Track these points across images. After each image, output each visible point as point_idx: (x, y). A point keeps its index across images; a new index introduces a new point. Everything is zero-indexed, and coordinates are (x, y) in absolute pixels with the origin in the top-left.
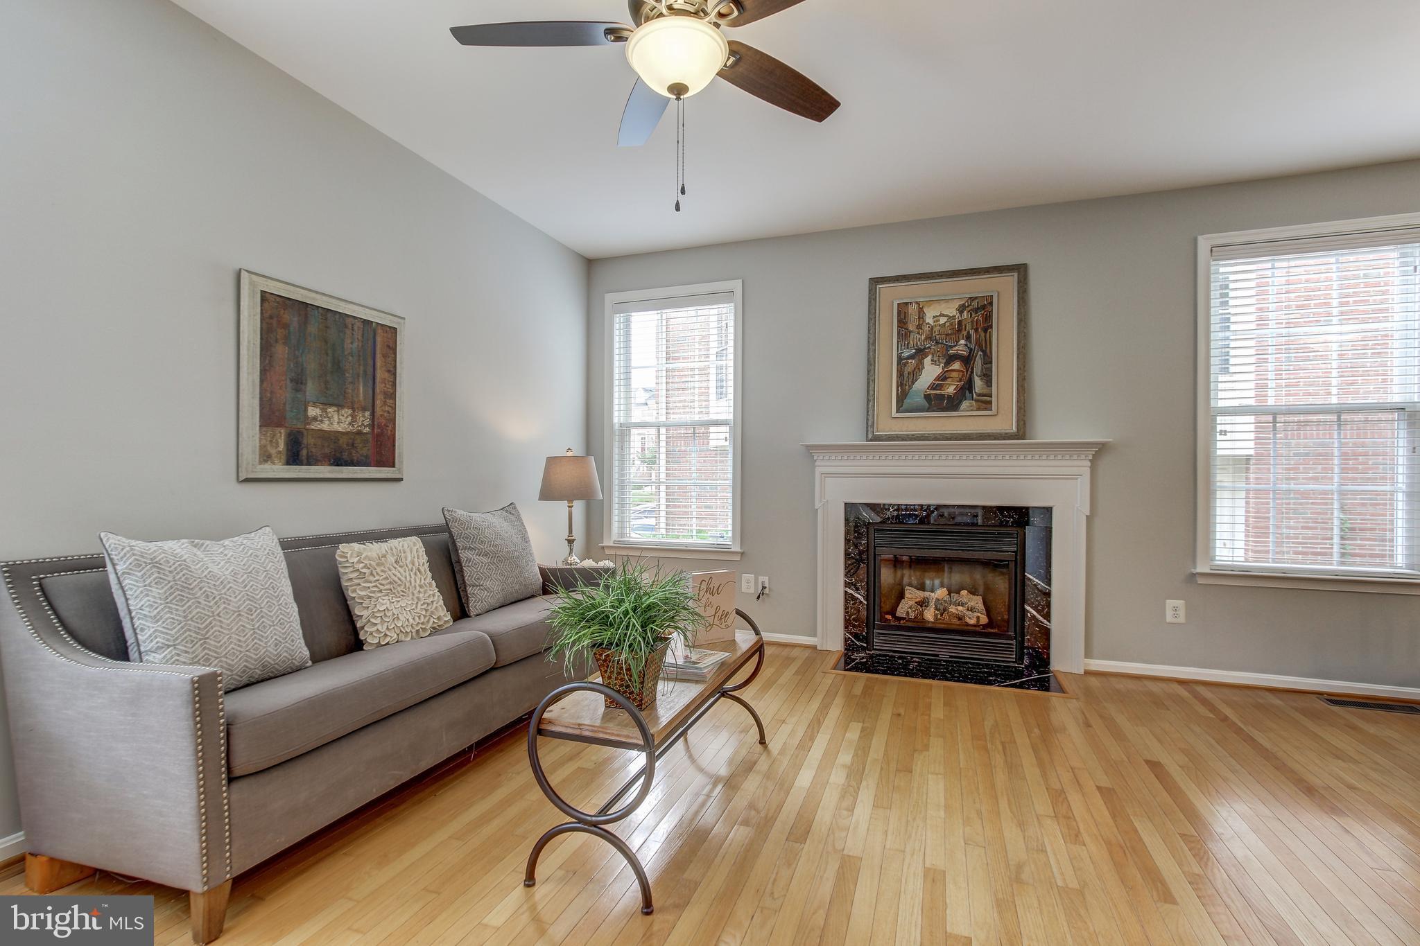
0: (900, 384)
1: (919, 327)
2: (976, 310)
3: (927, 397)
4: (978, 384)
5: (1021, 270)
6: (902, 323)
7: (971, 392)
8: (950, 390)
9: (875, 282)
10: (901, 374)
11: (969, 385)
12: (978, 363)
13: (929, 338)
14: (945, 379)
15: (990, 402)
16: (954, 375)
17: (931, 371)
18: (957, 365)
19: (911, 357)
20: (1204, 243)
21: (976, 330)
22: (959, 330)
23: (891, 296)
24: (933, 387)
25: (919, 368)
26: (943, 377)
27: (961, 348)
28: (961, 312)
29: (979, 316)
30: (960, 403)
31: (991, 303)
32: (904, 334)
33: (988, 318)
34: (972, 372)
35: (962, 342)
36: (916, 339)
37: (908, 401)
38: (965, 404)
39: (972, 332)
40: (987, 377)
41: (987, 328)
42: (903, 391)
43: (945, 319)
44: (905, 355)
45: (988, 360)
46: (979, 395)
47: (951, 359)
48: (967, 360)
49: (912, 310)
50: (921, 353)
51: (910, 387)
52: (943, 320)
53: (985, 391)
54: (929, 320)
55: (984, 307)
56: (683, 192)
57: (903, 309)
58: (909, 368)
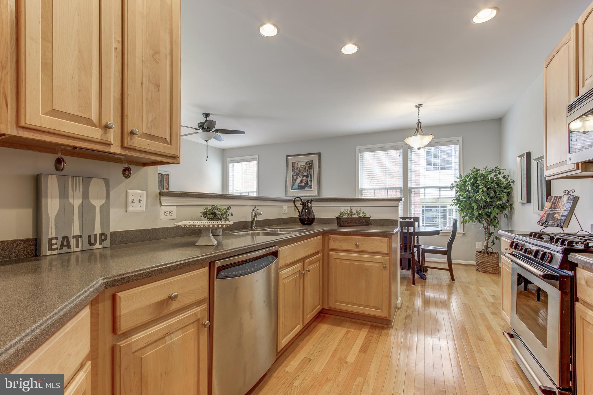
0: (292, 182)
1: (297, 168)
2: (309, 164)
3: (298, 186)
4: (309, 182)
5: (319, 154)
6: (293, 167)
7: (308, 185)
8: (303, 184)
9: (288, 156)
10: (293, 180)
11: (307, 183)
12: (309, 177)
13: (299, 171)
14: (302, 181)
15: (312, 187)
16: (304, 180)
17: (299, 179)
18: (305, 178)
19: (295, 176)
20: (357, 148)
21: (309, 169)
22: (306, 169)
23: (292, 159)
24: (300, 183)
25: (297, 178)
27: (306, 174)
28: (306, 164)
29: (310, 166)
30: (305, 187)
31: (312, 162)
32: (293, 170)
33: (312, 166)
34: (308, 180)
35: (306, 172)
36: (296, 171)
37: (294, 187)
38: (306, 187)
39: (308, 169)
40: (311, 181)
41: (311, 169)
42: (293, 184)
43: (303, 166)
44: (294, 175)
45: (311, 177)
46: (309, 185)
47: (304, 176)
48: (307, 177)
49: (296, 164)
50: (297, 175)
51: (295, 183)
52: (302, 166)
53: (311, 184)
54: (299, 166)
55: (311, 163)
56: (207, 157)
57: (293, 163)
58: (294, 178)
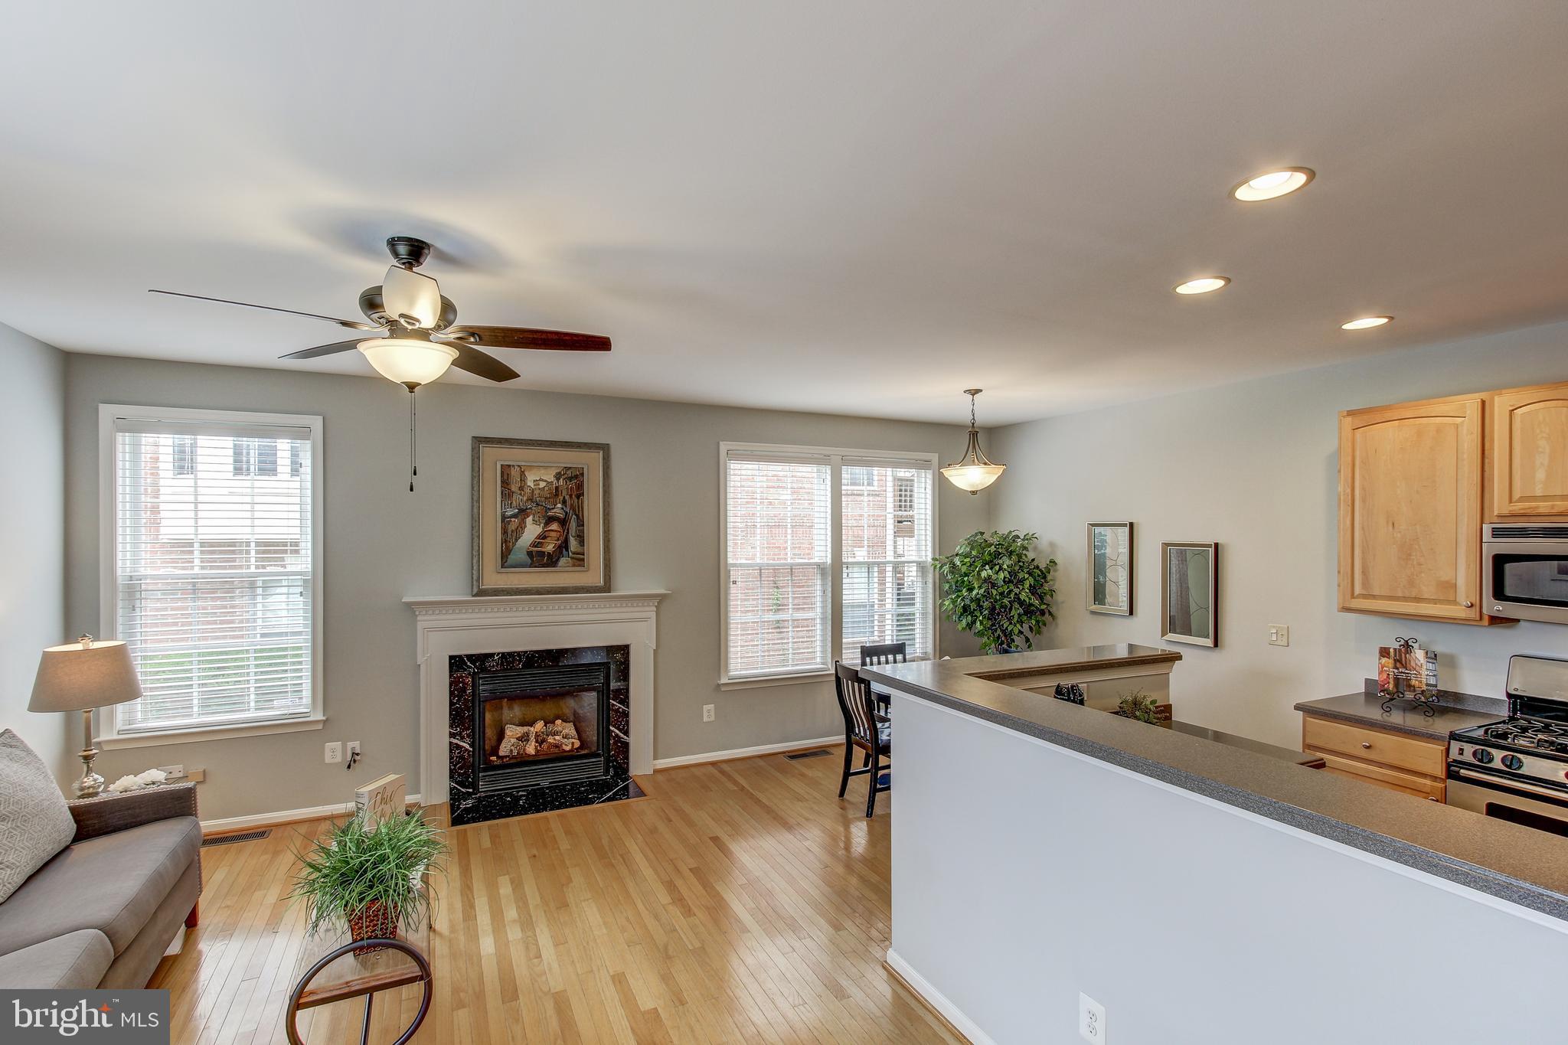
0: (505, 541)
1: (521, 488)
2: (570, 479)
3: (530, 554)
4: (573, 544)
5: (605, 448)
6: (505, 483)
7: (567, 550)
8: (550, 548)
9: (479, 441)
10: (505, 532)
11: (564, 546)
12: (573, 524)
13: (531, 500)
14: (545, 538)
15: (583, 560)
16: (553, 534)
17: (532, 530)
18: (555, 526)
19: (515, 516)
20: (724, 447)
21: (571, 496)
22: (557, 495)
23: (496, 455)
24: (534, 545)
25: (522, 526)
26: (543, 536)
27: (558, 510)
28: (558, 479)
29: (572, 484)
30: (558, 560)
31: (582, 474)
32: (507, 494)
33: (580, 486)
34: (568, 533)
35: (559, 505)
36: (518, 499)
37: (512, 558)
38: (563, 561)
39: (567, 497)
40: (581, 539)
41: (579, 496)
42: (507, 547)
43: (544, 484)
44: (509, 514)
45: (581, 523)
46: (574, 553)
47: (550, 520)
48: (563, 522)
49: (515, 473)
50: (523, 513)
51: (514, 544)
52: (542, 484)
53: (579, 550)
54: (530, 483)
55: (576, 477)
56: (415, 474)
57: (506, 470)
58: (512, 526)
